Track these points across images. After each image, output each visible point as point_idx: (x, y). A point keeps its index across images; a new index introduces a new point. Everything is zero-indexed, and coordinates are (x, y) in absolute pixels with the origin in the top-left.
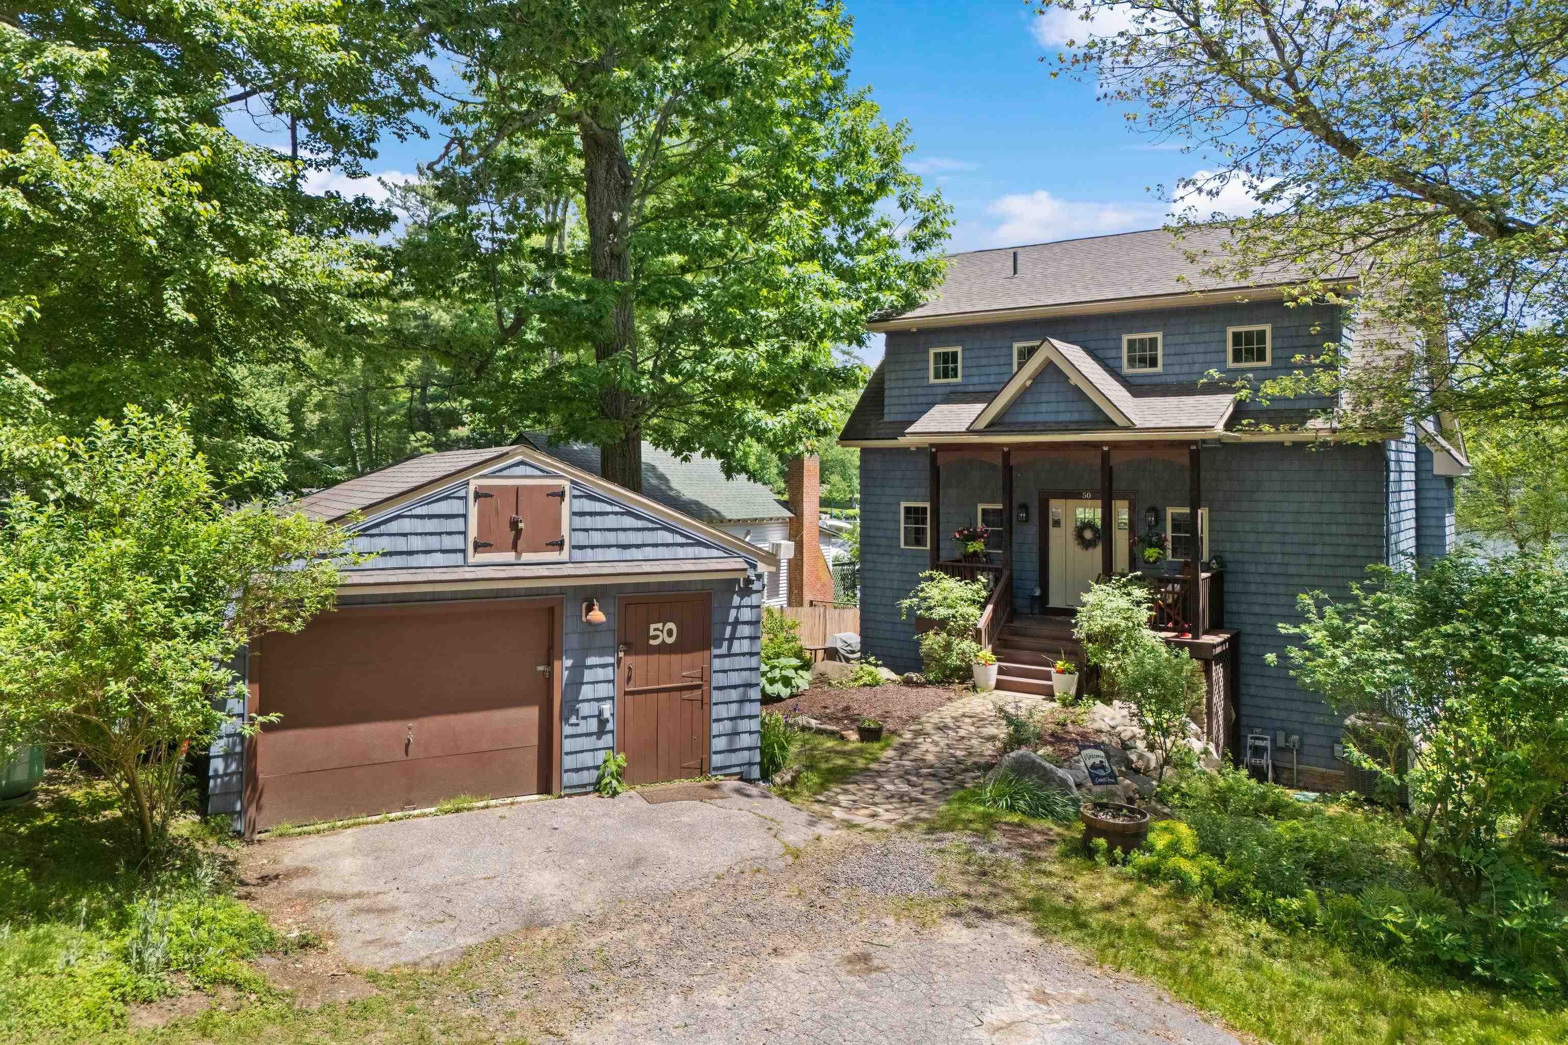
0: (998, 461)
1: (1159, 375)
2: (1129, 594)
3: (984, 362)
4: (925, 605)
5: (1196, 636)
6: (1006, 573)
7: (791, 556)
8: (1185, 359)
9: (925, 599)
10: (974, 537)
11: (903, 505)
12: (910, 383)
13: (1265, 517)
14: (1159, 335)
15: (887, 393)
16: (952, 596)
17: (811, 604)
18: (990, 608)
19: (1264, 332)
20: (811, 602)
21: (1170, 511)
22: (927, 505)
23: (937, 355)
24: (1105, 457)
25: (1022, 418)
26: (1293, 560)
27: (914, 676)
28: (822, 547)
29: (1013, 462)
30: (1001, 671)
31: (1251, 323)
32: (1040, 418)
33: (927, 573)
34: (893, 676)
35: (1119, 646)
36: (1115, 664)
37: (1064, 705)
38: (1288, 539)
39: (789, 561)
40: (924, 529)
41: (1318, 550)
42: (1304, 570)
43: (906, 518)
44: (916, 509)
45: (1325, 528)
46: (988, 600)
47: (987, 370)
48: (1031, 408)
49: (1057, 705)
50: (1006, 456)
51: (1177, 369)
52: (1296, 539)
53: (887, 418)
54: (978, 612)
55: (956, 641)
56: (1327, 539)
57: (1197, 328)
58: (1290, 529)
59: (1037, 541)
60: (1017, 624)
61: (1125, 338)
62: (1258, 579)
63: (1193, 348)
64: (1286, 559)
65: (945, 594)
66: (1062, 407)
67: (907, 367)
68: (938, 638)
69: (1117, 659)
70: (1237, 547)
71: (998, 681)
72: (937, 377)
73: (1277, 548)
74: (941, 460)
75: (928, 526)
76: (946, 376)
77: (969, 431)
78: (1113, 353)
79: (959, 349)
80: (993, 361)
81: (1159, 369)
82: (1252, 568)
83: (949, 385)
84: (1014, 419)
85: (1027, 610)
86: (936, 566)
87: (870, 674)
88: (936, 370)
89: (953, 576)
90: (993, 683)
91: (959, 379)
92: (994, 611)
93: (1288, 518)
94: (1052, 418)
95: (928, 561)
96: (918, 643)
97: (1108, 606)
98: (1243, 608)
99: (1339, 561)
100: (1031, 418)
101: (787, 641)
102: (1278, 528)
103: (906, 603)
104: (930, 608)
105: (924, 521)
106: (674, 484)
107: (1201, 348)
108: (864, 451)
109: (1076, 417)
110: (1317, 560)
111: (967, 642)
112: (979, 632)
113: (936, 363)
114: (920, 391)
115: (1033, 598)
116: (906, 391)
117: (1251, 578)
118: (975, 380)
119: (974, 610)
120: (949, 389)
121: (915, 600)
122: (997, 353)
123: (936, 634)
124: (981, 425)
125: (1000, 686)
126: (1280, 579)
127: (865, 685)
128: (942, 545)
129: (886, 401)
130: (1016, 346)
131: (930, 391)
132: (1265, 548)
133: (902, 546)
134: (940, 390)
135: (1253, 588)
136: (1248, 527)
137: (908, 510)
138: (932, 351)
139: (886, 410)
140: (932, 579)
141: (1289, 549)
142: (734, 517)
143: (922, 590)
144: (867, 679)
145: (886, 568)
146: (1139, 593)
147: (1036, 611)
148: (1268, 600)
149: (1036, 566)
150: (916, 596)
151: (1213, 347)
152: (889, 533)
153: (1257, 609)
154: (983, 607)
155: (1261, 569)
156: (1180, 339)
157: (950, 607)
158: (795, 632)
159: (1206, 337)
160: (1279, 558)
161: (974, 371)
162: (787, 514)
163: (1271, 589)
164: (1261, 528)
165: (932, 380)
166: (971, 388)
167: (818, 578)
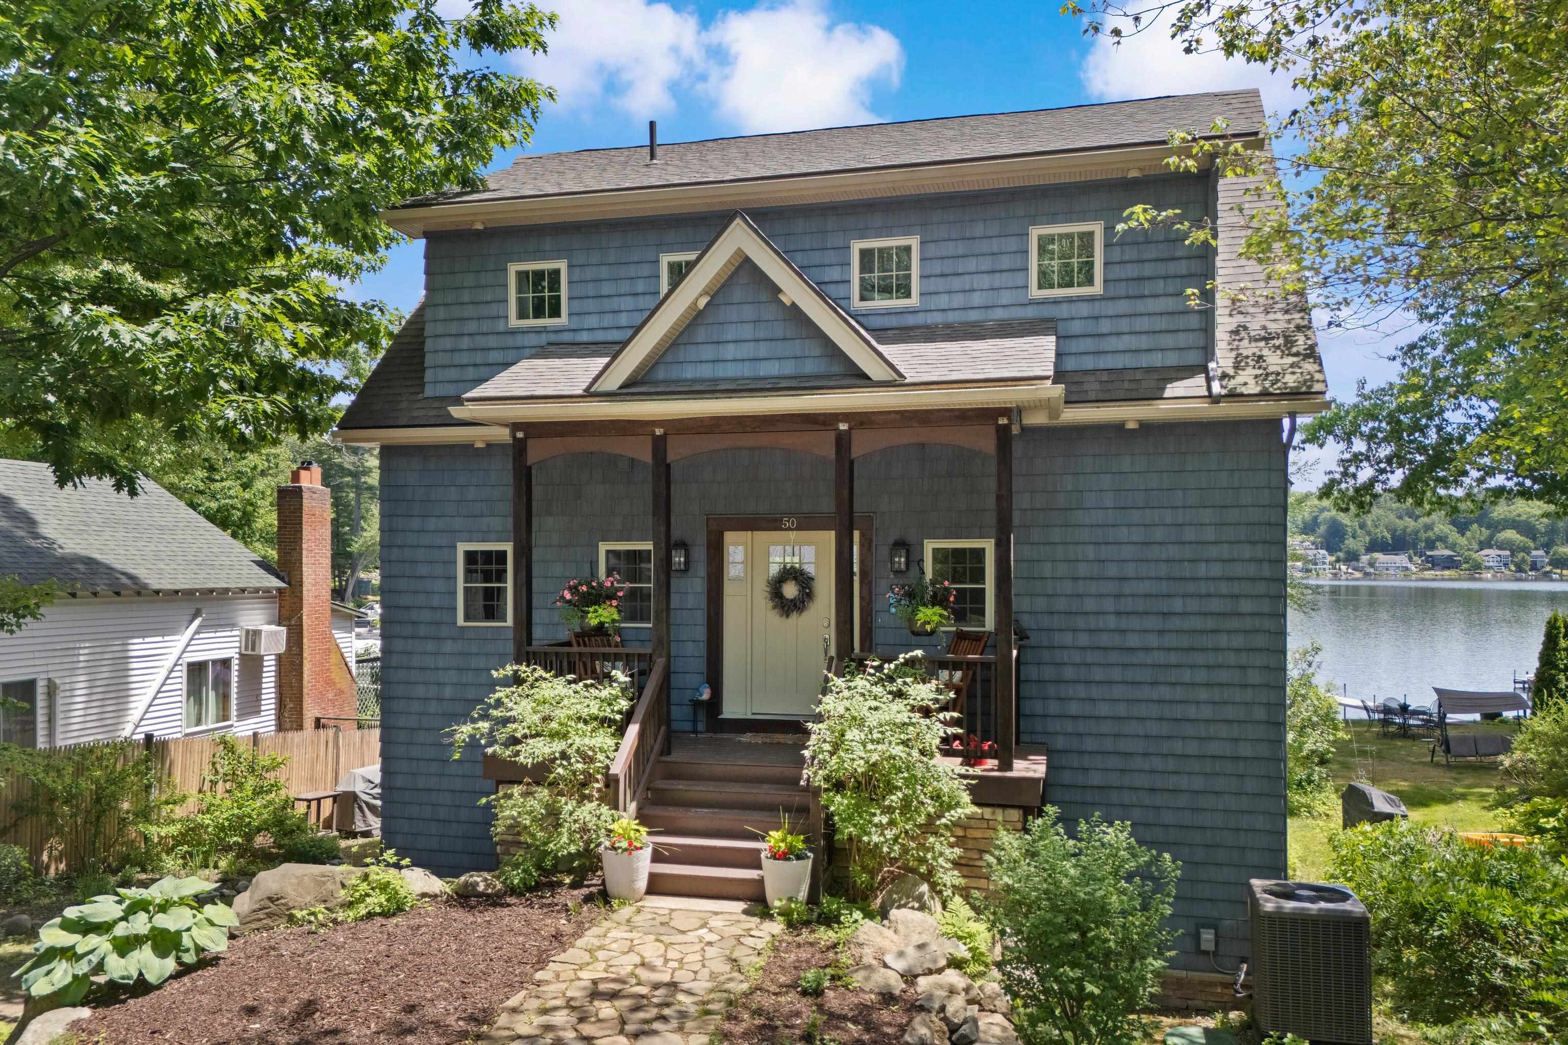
0: (645, 455)
1: (914, 312)
2: (900, 694)
3: (607, 288)
4: (502, 735)
5: (1006, 765)
6: (660, 662)
7: (282, 649)
8: (957, 283)
9: (506, 721)
10: (598, 597)
11: (462, 548)
12: (472, 327)
13: (1090, 551)
14: (914, 242)
15: (429, 345)
16: (560, 713)
17: (318, 724)
18: (633, 730)
19: (1091, 234)
20: (318, 720)
21: (930, 546)
22: (508, 547)
23: (522, 276)
24: (843, 443)
25: (690, 372)
26: (1134, 623)
27: (480, 880)
28: (338, 635)
29: (671, 457)
30: (657, 857)
31: (1069, 218)
32: (722, 371)
33: (509, 669)
34: (436, 885)
35: (894, 799)
36: (889, 834)
37: (790, 925)
38: (1127, 588)
39: (279, 658)
40: (501, 591)
41: (1177, 605)
42: (1153, 641)
43: (468, 572)
44: (488, 555)
45: (1187, 570)
46: (629, 716)
47: (615, 303)
48: (708, 352)
49: (777, 927)
50: (659, 445)
51: (943, 301)
52: (1142, 587)
53: (429, 391)
54: (610, 742)
55: (567, 805)
56: (1191, 587)
57: (979, 229)
58: (1130, 570)
59: (704, 604)
60: (677, 756)
61: (857, 246)
62: (1077, 657)
63: (971, 264)
64: (1124, 623)
65: (546, 710)
66: (763, 350)
67: (466, 297)
68: (532, 802)
69: (892, 823)
70: (1041, 604)
71: (653, 877)
72: (522, 315)
73: (1109, 605)
74: (535, 453)
75: (509, 585)
76: (538, 313)
77: (590, 394)
78: (834, 274)
79: (562, 265)
80: (624, 287)
81: (914, 300)
82: (1068, 639)
83: (544, 330)
84: (675, 373)
85: (688, 726)
86: (525, 655)
87: (384, 887)
88: (521, 302)
89: (560, 673)
90: (642, 884)
91: (563, 320)
92: (642, 735)
93: (1127, 552)
94: (745, 370)
95: (510, 648)
96: (489, 815)
97: (873, 719)
98: (1053, 708)
99: (1210, 623)
100: (706, 371)
101: (258, 792)
102: (1112, 570)
103: (464, 731)
104: (515, 741)
105: (501, 576)
106: (48, 529)
107: (986, 264)
108: (388, 453)
109: (789, 368)
110: (1176, 623)
111: (590, 806)
112: (611, 782)
113: (520, 290)
114: (493, 341)
115: (697, 704)
116: (465, 343)
117: (1065, 656)
118: (592, 321)
119: (603, 739)
120: (544, 339)
121: (484, 726)
122: (632, 271)
123: (526, 794)
124: (612, 382)
125: (656, 886)
126: (1114, 657)
127: (370, 916)
128: (537, 616)
129: (429, 360)
130: (666, 259)
131: (510, 341)
132: (1090, 605)
133: (461, 621)
134: (531, 340)
135: (1069, 673)
136: (1062, 570)
137: (471, 557)
138: (513, 268)
139: (429, 375)
140: (518, 680)
141: (1128, 604)
142: (166, 584)
143: (499, 703)
144: (377, 901)
145: (429, 661)
146: (924, 692)
147: (701, 726)
148: (1095, 692)
149: (702, 649)
150: (485, 717)
151: (1006, 262)
152: (436, 601)
153: (1074, 708)
154: (621, 731)
155: (1083, 640)
156: (950, 248)
157: (554, 735)
158: (281, 775)
159: (995, 245)
160: (1112, 622)
161: (590, 305)
162: (275, 583)
163: (1098, 674)
164: (1083, 570)
165: (514, 322)
166: (585, 337)
167: (330, 683)
